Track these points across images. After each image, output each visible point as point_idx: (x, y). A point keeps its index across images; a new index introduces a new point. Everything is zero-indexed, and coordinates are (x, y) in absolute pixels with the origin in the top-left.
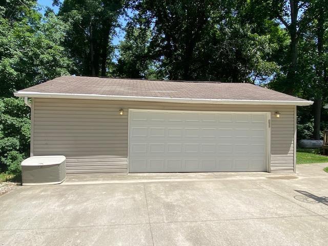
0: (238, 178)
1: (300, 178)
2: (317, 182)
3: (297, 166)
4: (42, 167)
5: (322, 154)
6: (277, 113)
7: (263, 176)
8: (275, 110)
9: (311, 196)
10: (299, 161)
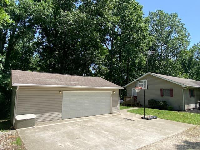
0: (103, 117)
1: (122, 115)
2: (127, 115)
3: (120, 111)
4: (27, 120)
5: (124, 105)
6: (114, 92)
7: (111, 115)
8: (114, 91)
9: (127, 119)
10: (121, 109)
